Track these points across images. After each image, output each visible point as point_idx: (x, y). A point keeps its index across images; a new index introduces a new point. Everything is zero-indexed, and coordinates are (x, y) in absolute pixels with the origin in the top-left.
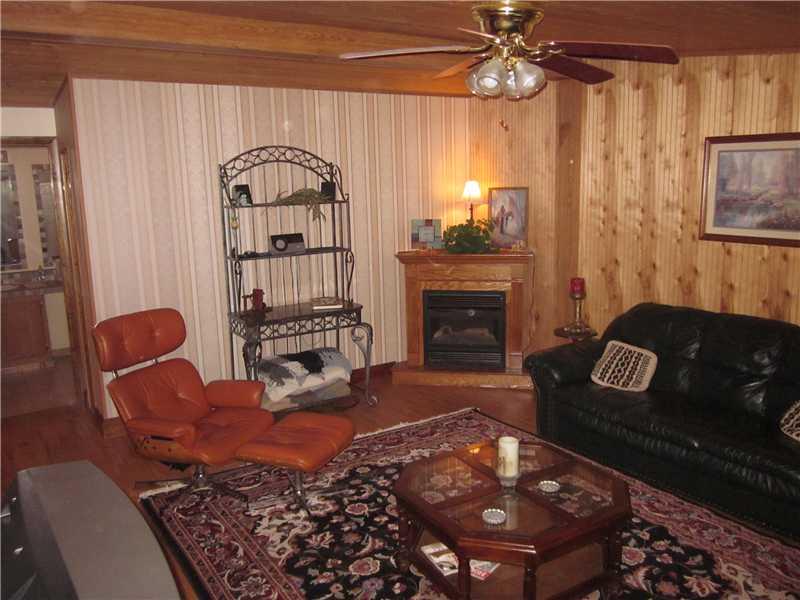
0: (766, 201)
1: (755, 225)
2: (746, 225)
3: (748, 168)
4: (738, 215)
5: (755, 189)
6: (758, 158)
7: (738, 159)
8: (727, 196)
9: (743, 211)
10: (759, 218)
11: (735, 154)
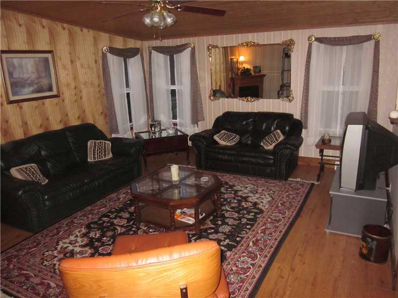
0: (32, 81)
1: (30, 93)
2: (27, 93)
3: (21, 66)
4: (22, 89)
5: (26, 76)
6: (24, 61)
7: (16, 61)
8: (15, 80)
9: (23, 87)
10: (31, 89)
11: (13, 59)
